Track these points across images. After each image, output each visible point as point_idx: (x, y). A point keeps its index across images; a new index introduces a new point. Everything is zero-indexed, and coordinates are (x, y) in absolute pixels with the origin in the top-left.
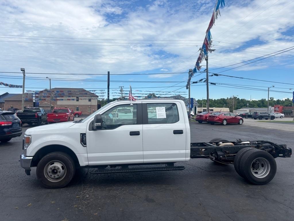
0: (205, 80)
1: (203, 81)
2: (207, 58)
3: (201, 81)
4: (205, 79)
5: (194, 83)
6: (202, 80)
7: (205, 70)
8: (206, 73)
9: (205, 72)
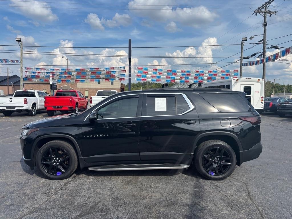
0: (261, 54)
1: (257, 55)
2: (265, 24)
3: (254, 56)
4: (260, 52)
5: (244, 58)
6: (255, 54)
7: (261, 41)
8: (263, 45)
9: (260, 44)
